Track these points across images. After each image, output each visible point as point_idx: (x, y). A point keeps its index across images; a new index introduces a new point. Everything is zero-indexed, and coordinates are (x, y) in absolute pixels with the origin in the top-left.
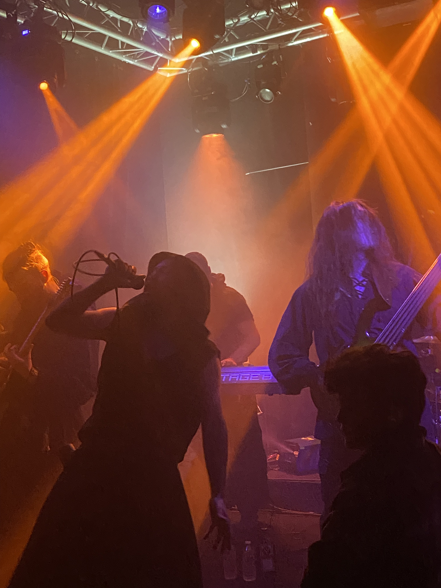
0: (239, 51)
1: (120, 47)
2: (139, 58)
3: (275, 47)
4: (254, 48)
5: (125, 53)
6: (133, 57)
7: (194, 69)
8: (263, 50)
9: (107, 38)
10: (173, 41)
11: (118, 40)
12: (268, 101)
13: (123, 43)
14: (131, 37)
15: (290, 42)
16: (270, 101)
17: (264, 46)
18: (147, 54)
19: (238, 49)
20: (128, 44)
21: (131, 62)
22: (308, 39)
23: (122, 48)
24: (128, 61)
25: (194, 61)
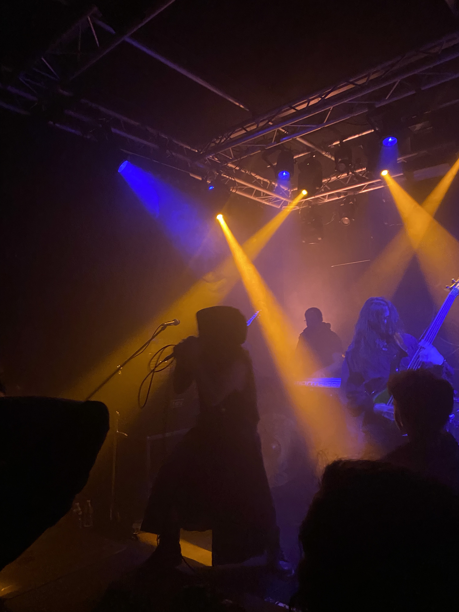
0: (330, 196)
2: (273, 201)
3: (352, 194)
4: (339, 194)
5: (265, 199)
6: (269, 201)
7: (303, 207)
8: (344, 195)
9: (255, 191)
10: (292, 191)
11: (261, 192)
12: (346, 224)
13: (264, 193)
14: (268, 190)
15: (360, 191)
16: (348, 224)
17: (345, 193)
18: (277, 199)
19: (329, 195)
20: (266, 194)
21: (268, 204)
22: (372, 189)
23: (263, 196)
24: (266, 203)
25: (303, 203)
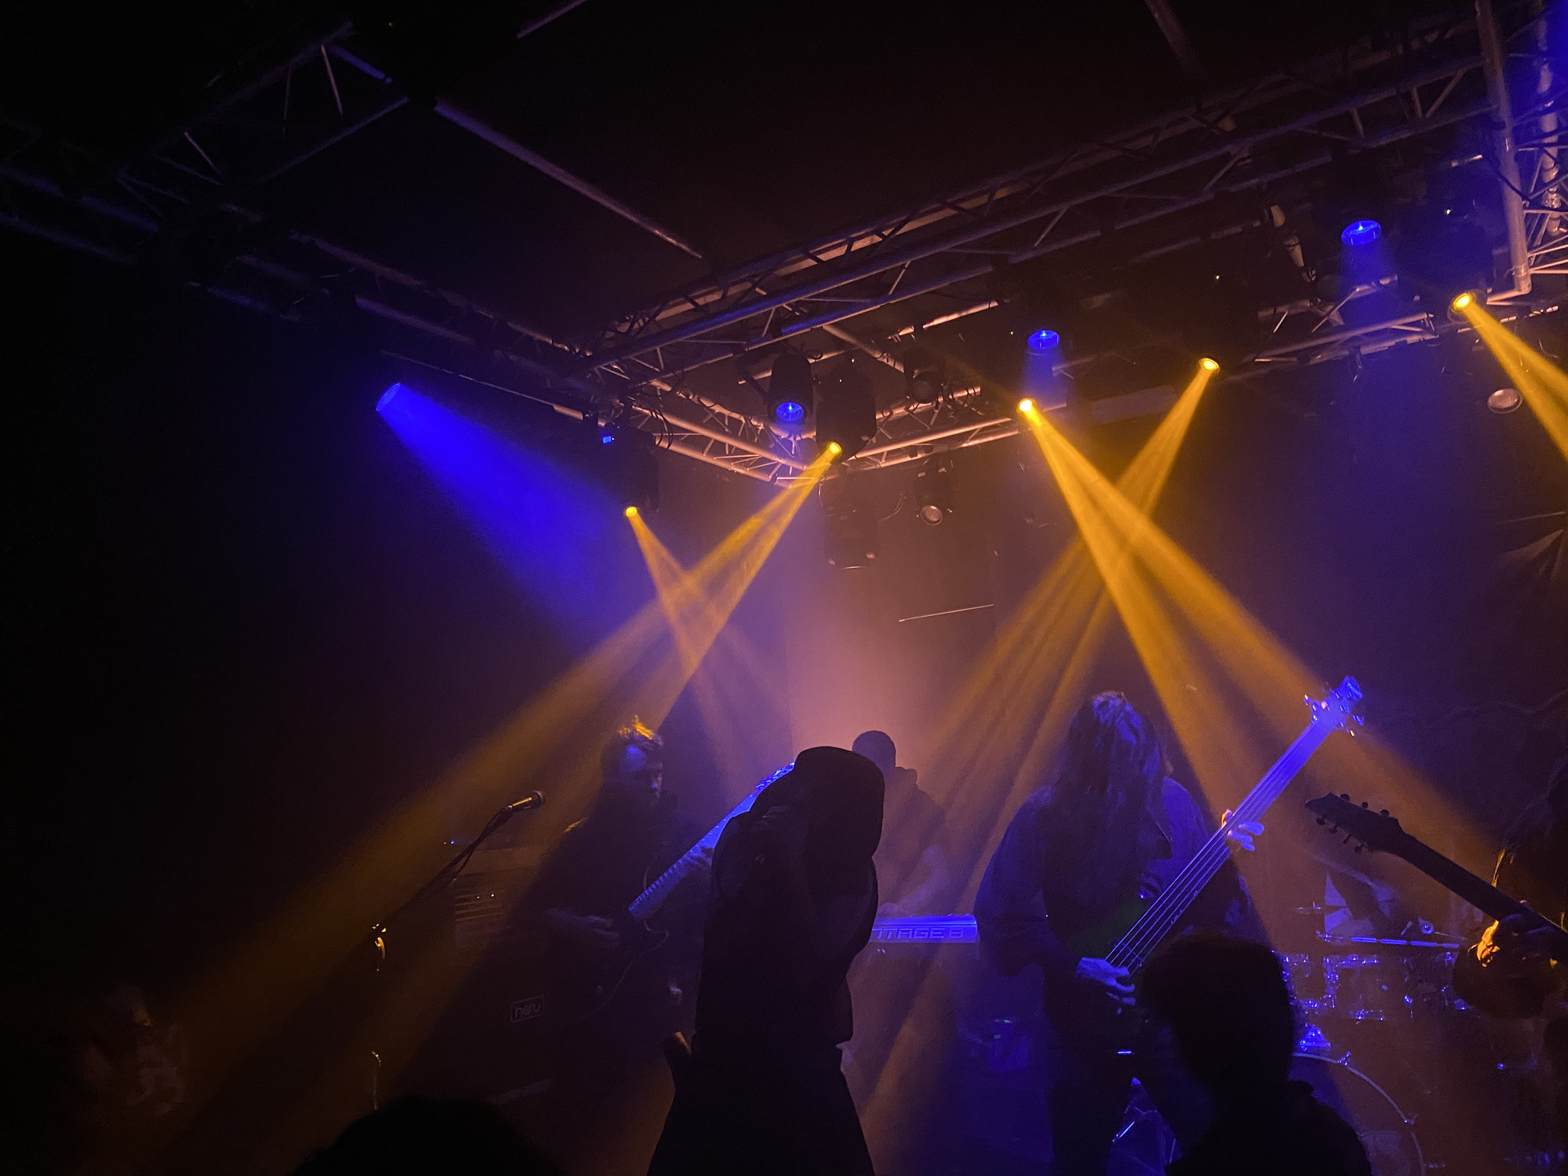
0: (891, 455)
1: (727, 453)
2: (751, 466)
3: (945, 448)
4: (912, 450)
5: (734, 460)
6: (745, 465)
8: (926, 452)
9: (712, 441)
10: (800, 441)
11: (725, 444)
12: (936, 522)
13: (731, 447)
14: (743, 439)
15: (964, 442)
16: (939, 521)
17: (926, 448)
18: (763, 460)
19: (889, 452)
20: (737, 448)
21: (741, 471)
22: (991, 439)
23: (730, 454)
24: (736, 470)
